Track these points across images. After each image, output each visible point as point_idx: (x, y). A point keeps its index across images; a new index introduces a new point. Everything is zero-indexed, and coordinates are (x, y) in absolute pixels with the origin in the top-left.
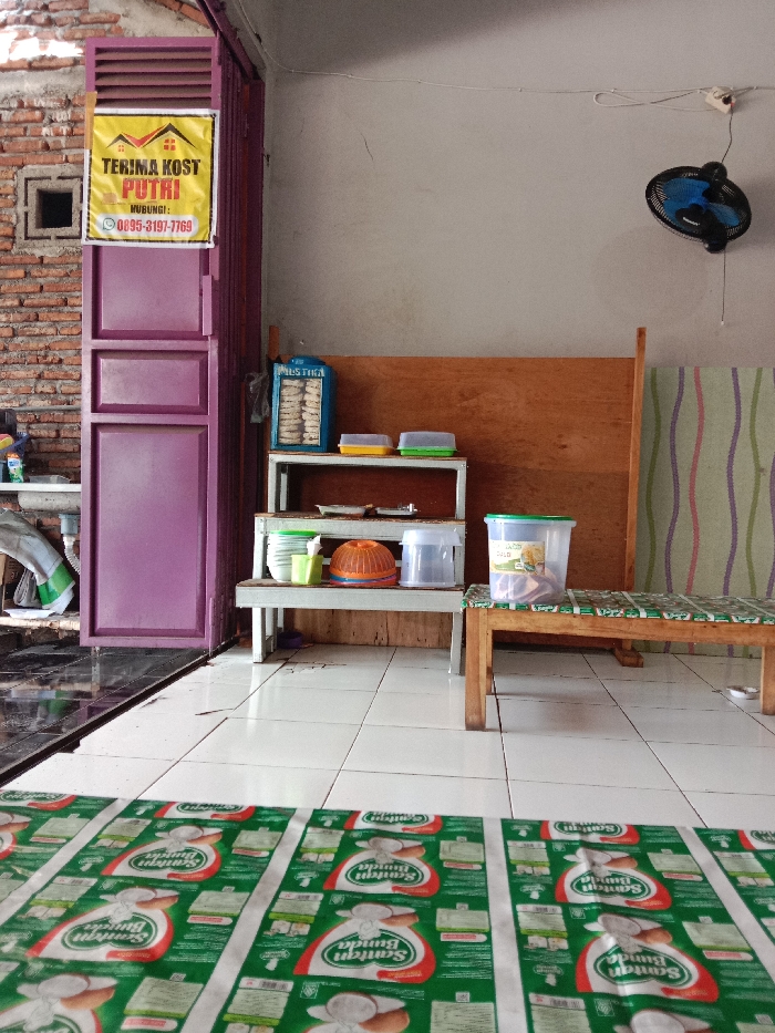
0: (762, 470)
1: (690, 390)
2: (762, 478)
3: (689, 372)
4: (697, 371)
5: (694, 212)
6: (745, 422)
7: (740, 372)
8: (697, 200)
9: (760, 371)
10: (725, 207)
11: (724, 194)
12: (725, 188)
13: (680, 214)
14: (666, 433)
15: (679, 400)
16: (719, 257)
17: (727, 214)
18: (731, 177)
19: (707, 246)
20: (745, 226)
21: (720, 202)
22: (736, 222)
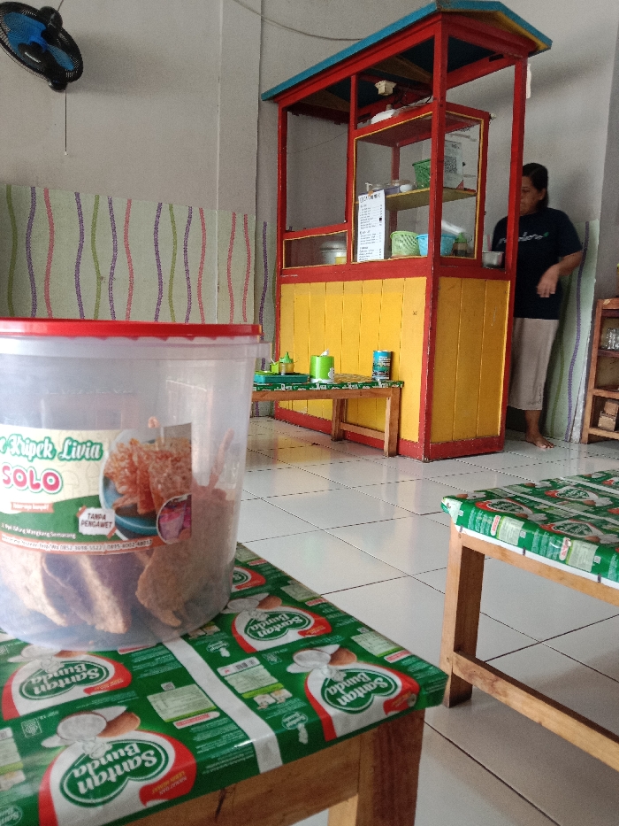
0: (102, 278)
1: (41, 207)
2: (103, 285)
3: (39, 192)
4: (46, 191)
5: (35, 49)
6: (88, 238)
7: (82, 196)
8: (36, 38)
9: (97, 198)
10: (60, 51)
11: (60, 39)
12: (61, 35)
13: (23, 47)
14: (22, 243)
15: (32, 214)
16: (60, 96)
17: (62, 58)
18: (65, 26)
19: (50, 84)
20: (78, 73)
21: (57, 46)
22: (71, 68)
